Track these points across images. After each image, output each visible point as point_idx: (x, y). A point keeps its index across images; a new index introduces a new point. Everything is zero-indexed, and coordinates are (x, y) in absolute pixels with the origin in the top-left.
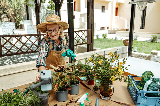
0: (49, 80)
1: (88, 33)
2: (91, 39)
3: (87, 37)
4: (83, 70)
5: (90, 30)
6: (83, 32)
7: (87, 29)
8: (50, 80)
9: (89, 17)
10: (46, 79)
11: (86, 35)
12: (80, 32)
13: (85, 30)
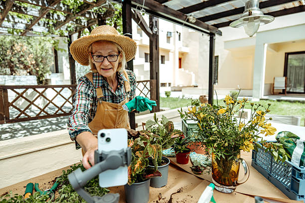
1: (151, 85)
2: (156, 94)
3: (150, 91)
5: (154, 81)
6: (145, 83)
7: (151, 79)
9: (152, 61)
10: (114, 154)
11: (149, 89)
12: (141, 83)
13: (147, 81)
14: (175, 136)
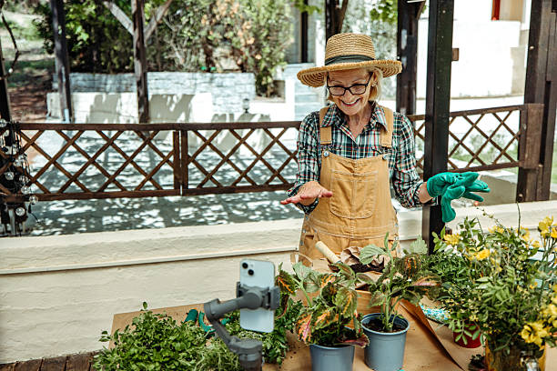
0: (263, 297)
3: (518, 137)
4: (428, 280)
6: (502, 115)
8: (267, 298)
9: (536, 48)
10: (257, 292)
11: (516, 130)
13: (510, 109)
14: (428, 284)
